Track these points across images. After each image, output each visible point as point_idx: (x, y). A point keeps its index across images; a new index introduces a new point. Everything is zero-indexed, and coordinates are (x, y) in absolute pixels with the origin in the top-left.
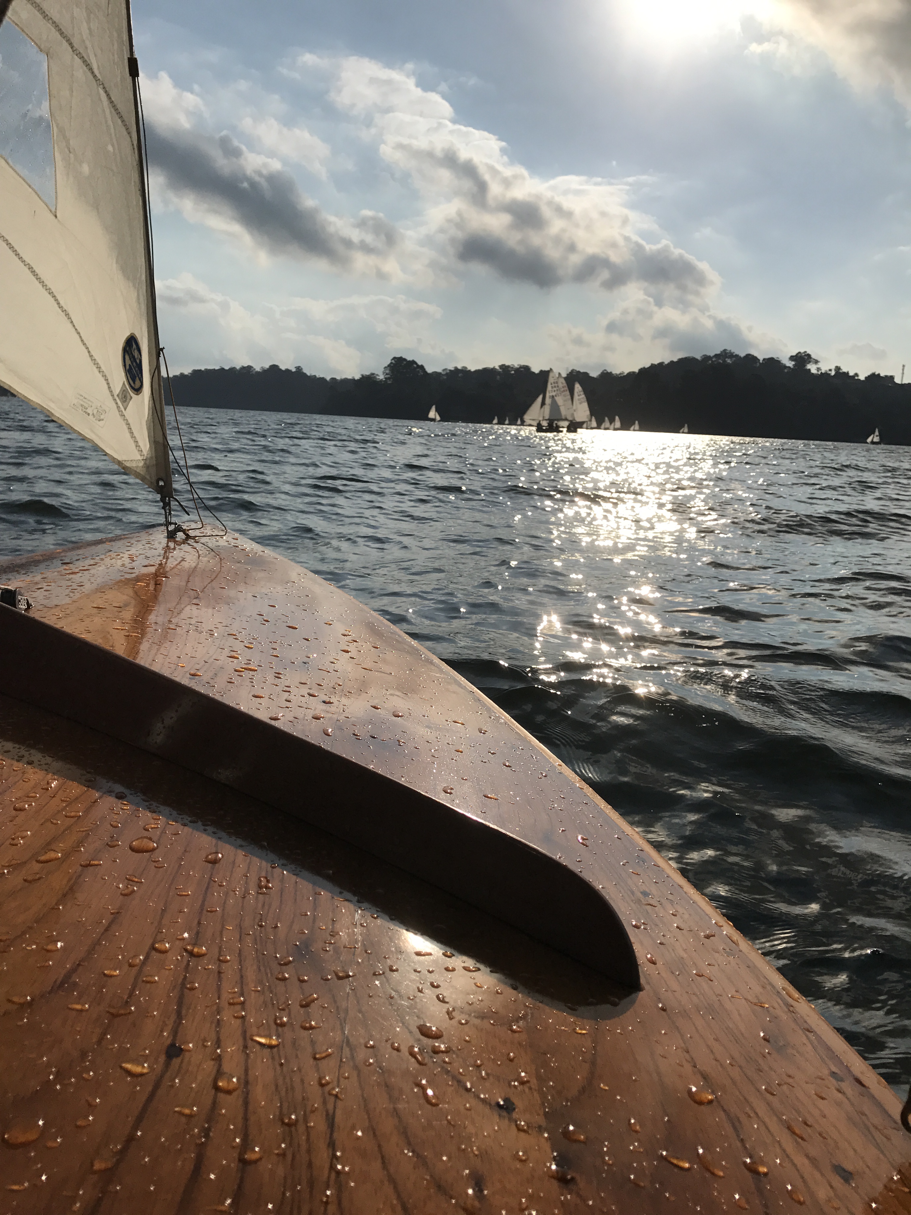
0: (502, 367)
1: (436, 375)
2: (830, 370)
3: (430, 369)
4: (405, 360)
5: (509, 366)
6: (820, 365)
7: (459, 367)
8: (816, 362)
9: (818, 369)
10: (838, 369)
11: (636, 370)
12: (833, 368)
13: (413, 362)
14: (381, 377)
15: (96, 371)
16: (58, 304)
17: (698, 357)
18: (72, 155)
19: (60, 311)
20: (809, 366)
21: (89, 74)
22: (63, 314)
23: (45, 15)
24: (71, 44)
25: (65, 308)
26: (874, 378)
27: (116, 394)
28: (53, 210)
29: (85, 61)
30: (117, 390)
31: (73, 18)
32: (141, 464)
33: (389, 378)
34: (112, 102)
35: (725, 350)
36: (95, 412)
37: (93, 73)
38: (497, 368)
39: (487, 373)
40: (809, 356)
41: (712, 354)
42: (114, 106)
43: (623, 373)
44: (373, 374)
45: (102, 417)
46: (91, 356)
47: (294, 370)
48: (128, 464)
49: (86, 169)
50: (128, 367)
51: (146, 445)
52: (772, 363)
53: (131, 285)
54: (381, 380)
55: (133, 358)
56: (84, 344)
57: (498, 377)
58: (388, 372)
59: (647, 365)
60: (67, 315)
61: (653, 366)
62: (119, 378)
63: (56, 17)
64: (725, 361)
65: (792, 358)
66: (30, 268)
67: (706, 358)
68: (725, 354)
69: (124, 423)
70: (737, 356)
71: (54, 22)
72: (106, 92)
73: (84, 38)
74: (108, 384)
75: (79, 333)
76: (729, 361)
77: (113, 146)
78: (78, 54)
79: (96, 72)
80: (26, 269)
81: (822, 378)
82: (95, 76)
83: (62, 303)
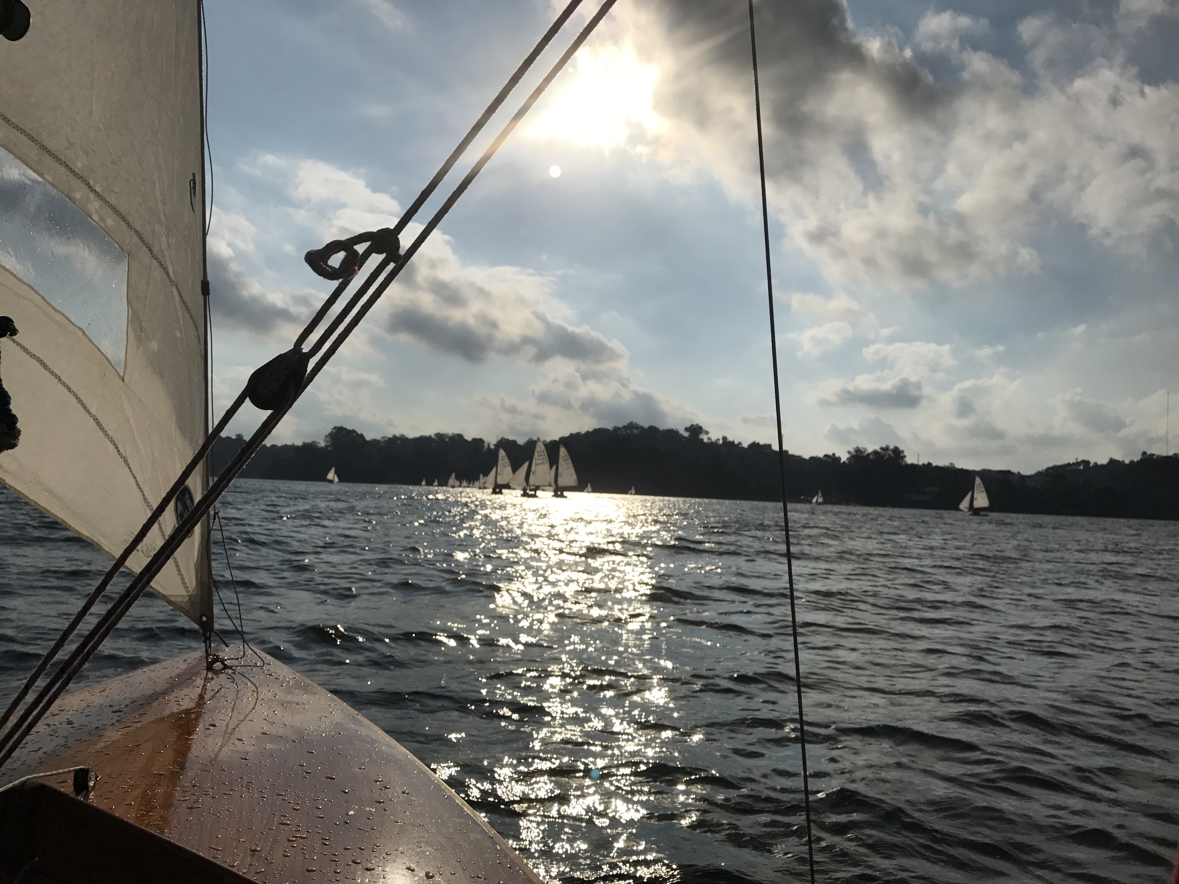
0: (438, 435)
1: (375, 442)
2: (719, 439)
3: (369, 437)
4: (345, 429)
5: (443, 435)
6: (710, 435)
7: (398, 435)
8: (707, 433)
9: (709, 439)
10: (724, 438)
11: (557, 438)
12: (721, 438)
13: (354, 431)
14: (322, 444)
16: (118, 451)
17: (610, 427)
18: (144, 334)
19: (120, 458)
20: (701, 436)
21: (166, 277)
22: (122, 461)
23: (129, 225)
24: (150, 250)
25: (124, 455)
26: (754, 446)
28: (122, 374)
29: (161, 265)
31: (154, 232)
32: (186, 599)
33: (329, 445)
34: (183, 300)
35: (631, 423)
36: (144, 548)
37: (168, 275)
38: (433, 436)
39: (423, 440)
40: (701, 428)
41: (621, 426)
42: (185, 304)
44: (314, 442)
46: (145, 499)
48: (172, 598)
49: (154, 346)
50: (179, 512)
51: (192, 582)
52: (672, 434)
53: (188, 444)
54: (323, 448)
55: (185, 505)
56: (140, 488)
57: (434, 444)
58: (328, 440)
60: (126, 461)
61: (573, 434)
62: (170, 522)
63: (139, 228)
64: (632, 431)
65: (686, 429)
66: (96, 420)
67: (616, 429)
68: (631, 426)
70: (642, 427)
71: (136, 232)
72: (178, 291)
73: (163, 247)
74: (160, 524)
75: (135, 478)
76: (635, 431)
77: (180, 332)
78: (157, 259)
79: (172, 275)
80: (91, 420)
81: (713, 445)
82: (170, 278)
83: (122, 451)
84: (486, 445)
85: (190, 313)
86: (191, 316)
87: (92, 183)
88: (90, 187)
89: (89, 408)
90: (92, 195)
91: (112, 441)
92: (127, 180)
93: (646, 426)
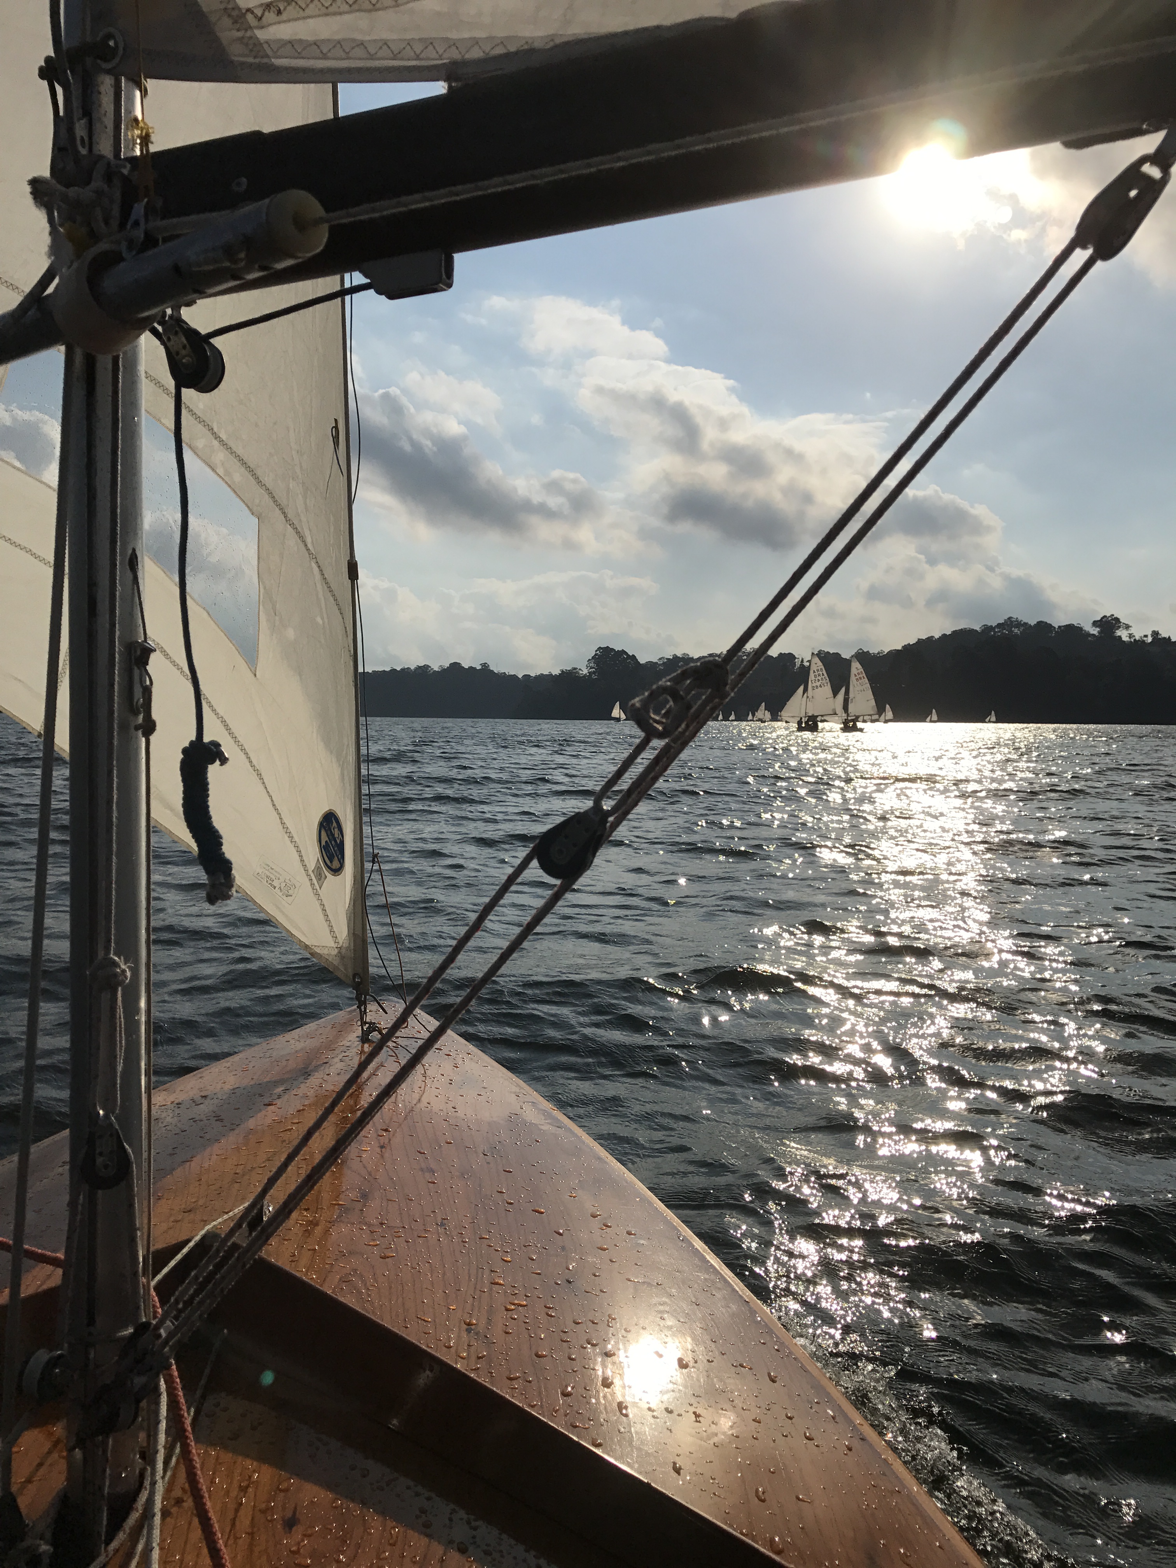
2: (1146, 636)
3: (642, 660)
4: (613, 650)
6: (1132, 631)
7: (679, 655)
8: (1128, 627)
9: (1131, 636)
10: (1155, 634)
11: (899, 647)
12: (1149, 633)
13: (623, 652)
14: (585, 672)
15: (287, 840)
16: (251, 762)
17: (977, 627)
18: (277, 618)
19: (251, 769)
20: (1119, 633)
21: (302, 546)
22: (255, 774)
23: (258, 480)
24: (285, 514)
25: (257, 767)
27: (310, 872)
28: (253, 668)
29: (298, 533)
30: (312, 865)
31: (287, 490)
32: (335, 952)
33: (594, 673)
34: (325, 579)
35: (1010, 618)
36: (283, 885)
37: (306, 545)
40: (1117, 620)
41: (994, 624)
42: (327, 583)
43: (882, 651)
44: (575, 668)
45: (291, 892)
46: (283, 823)
47: (479, 667)
48: (318, 951)
49: (291, 633)
50: (323, 843)
51: (343, 931)
52: (1072, 631)
53: (334, 760)
54: (585, 676)
55: (331, 835)
56: (276, 809)
58: (592, 665)
59: (913, 641)
60: (259, 775)
61: (920, 641)
62: (313, 854)
63: (270, 485)
64: (1011, 631)
65: (1095, 624)
66: (224, 722)
67: (987, 629)
68: (1010, 623)
69: (317, 903)
70: (1026, 624)
71: (268, 490)
72: (319, 567)
74: (301, 856)
75: (271, 797)
76: (1016, 631)
77: (322, 619)
78: (292, 525)
79: (310, 546)
80: (219, 722)
81: (1138, 645)
82: (308, 550)
83: (255, 762)
84: (798, 663)
85: (334, 595)
86: (336, 600)
87: (215, 430)
88: (214, 433)
89: (215, 707)
90: (216, 443)
91: (243, 750)
92: (257, 425)
93: (1033, 622)
